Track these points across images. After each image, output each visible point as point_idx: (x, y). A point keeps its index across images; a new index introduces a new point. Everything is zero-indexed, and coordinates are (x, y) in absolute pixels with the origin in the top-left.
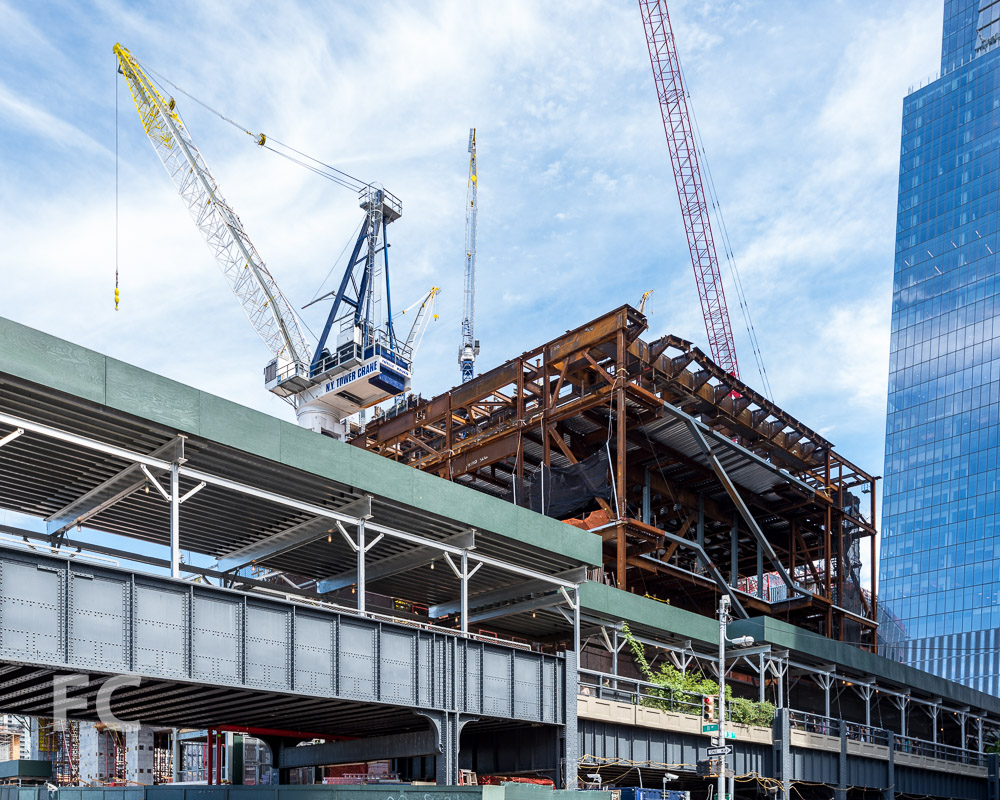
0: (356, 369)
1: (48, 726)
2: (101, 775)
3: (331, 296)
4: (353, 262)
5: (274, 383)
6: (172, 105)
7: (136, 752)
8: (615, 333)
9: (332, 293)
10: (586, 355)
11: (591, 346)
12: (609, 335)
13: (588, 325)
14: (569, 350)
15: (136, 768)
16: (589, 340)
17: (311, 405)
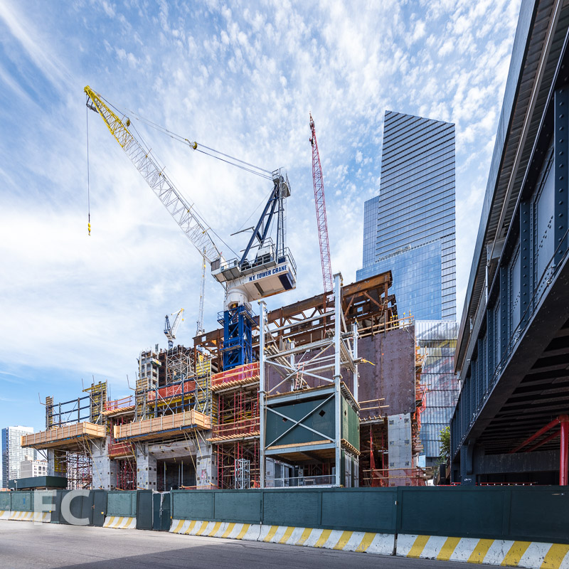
0: (271, 269)
1: (63, 456)
2: (112, 486)
3: (251, 230)
4: (264, 214)
5: (218, 271)
6: (128, 124)
7: (147, 472)
8: (384, 284)
9: (253, 228)
10: (365, 293)
11: (368, 290)
12: (379, 285)
13: (367, 280)
14: (355, 291)
15: (148, 481)
16: (367, 287)
17: (237, 288)
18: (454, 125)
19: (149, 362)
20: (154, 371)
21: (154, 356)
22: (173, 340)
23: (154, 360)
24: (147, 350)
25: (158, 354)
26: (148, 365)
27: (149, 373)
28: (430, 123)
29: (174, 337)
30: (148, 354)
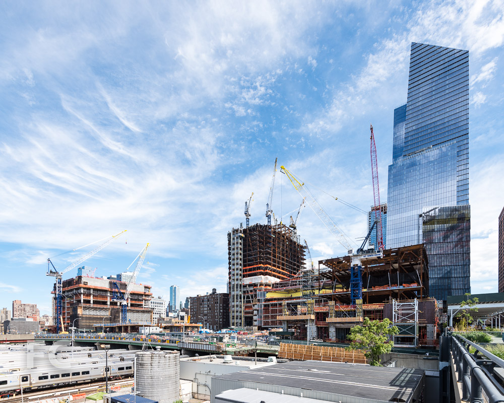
18: (468, 52)
19: (237, 236)
20: (240, 241)
21: (241, 232)
22: (249, 217)
23: (241, 234)
24: (236, 228)
25: (242, 229)
26: (237, 238)
27: (237, 243)
28: (448, 50)
29: (250, 215)
30: (237, 231)
